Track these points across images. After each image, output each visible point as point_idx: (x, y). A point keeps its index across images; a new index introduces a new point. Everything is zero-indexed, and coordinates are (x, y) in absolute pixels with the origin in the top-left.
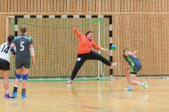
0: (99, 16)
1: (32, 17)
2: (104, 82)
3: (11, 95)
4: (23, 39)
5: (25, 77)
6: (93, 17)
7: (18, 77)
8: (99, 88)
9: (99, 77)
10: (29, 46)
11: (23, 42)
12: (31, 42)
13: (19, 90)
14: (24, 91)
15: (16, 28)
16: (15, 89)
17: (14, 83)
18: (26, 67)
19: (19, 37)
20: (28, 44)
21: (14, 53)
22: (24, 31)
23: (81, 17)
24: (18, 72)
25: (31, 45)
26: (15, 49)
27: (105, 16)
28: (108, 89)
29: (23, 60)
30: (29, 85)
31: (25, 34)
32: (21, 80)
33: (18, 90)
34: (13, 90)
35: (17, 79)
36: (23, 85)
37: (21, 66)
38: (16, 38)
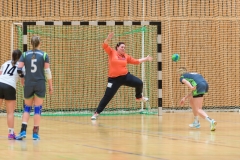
0: (143, 23)
1: (47, 23)
2: (150, 117)
3: (18, 135)
4: (36, 56)
5: (38, 110)
6: (134, 23)
7: (28, 109)
8: (143, 126)
9: (142, 110)
10: (43, 66)
11: (35, 60)
12: (47, 60)
13: (30, 129)
14: (36, 130)
15: (26, 40)
16: (24, 128)
17: (22, 118)
18: (39, 96)
19: (29, 53)
20: (42, 63)
21: (22, 76)
22: (36, 44)
23: (117, 23)
24: (28, 102)
25: (46, 64)
26: (24, 70)
27: (152, 23)
28: (156, 126)
29: (35, 85)
30: (44, 122)
31: (38, 48)
32: (32, 113)
33: (28, 129)
34: (20, 128)
35: (26, 113)
36: (35, 121)
37: (32, 95)
38: (24, 54)
